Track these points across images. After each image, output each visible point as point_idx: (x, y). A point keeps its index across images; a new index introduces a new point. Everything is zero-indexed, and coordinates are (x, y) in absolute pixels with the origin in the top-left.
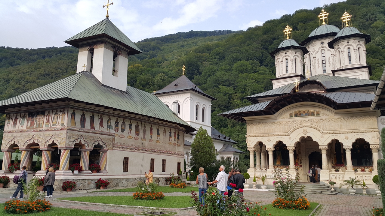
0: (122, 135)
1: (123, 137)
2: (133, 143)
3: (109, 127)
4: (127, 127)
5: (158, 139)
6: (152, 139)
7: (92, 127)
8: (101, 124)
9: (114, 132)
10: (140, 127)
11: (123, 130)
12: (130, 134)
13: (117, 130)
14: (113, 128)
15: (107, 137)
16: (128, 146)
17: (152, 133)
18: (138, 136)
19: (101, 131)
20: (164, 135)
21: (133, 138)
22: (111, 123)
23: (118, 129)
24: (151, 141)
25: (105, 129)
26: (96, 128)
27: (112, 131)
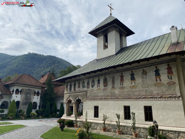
0: (92, 90)
1: (93, 91)
2: (102, 94)
3: (84, 87)
4: (96, 83)
5: (133, 84)
6: (124, 85)
7: (75, 90)
8: (79, 87)
9: (87, 89)
10: (108, 79)
11: (93, 86)
12: (99, 88)
13: (88, 88)
14: (86, 87)
15: (82, 93)
16: (98, 97)
17: (123, 80)
18: (106, 88)
19: (79, 91)
20: (142, 78)
21: (102, 90)
22: (84, 84)
23: (89, 86)
24: (123, 88)
25: (81, 89)
26: (77, 90)
27: (86, 89)
